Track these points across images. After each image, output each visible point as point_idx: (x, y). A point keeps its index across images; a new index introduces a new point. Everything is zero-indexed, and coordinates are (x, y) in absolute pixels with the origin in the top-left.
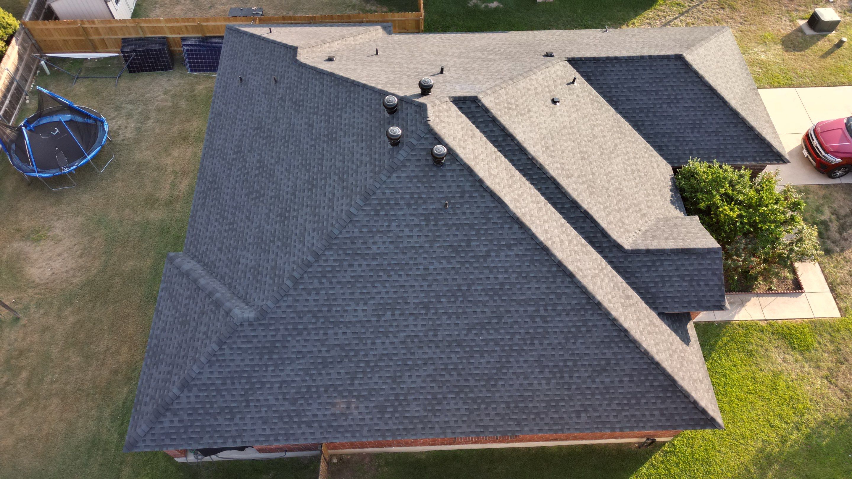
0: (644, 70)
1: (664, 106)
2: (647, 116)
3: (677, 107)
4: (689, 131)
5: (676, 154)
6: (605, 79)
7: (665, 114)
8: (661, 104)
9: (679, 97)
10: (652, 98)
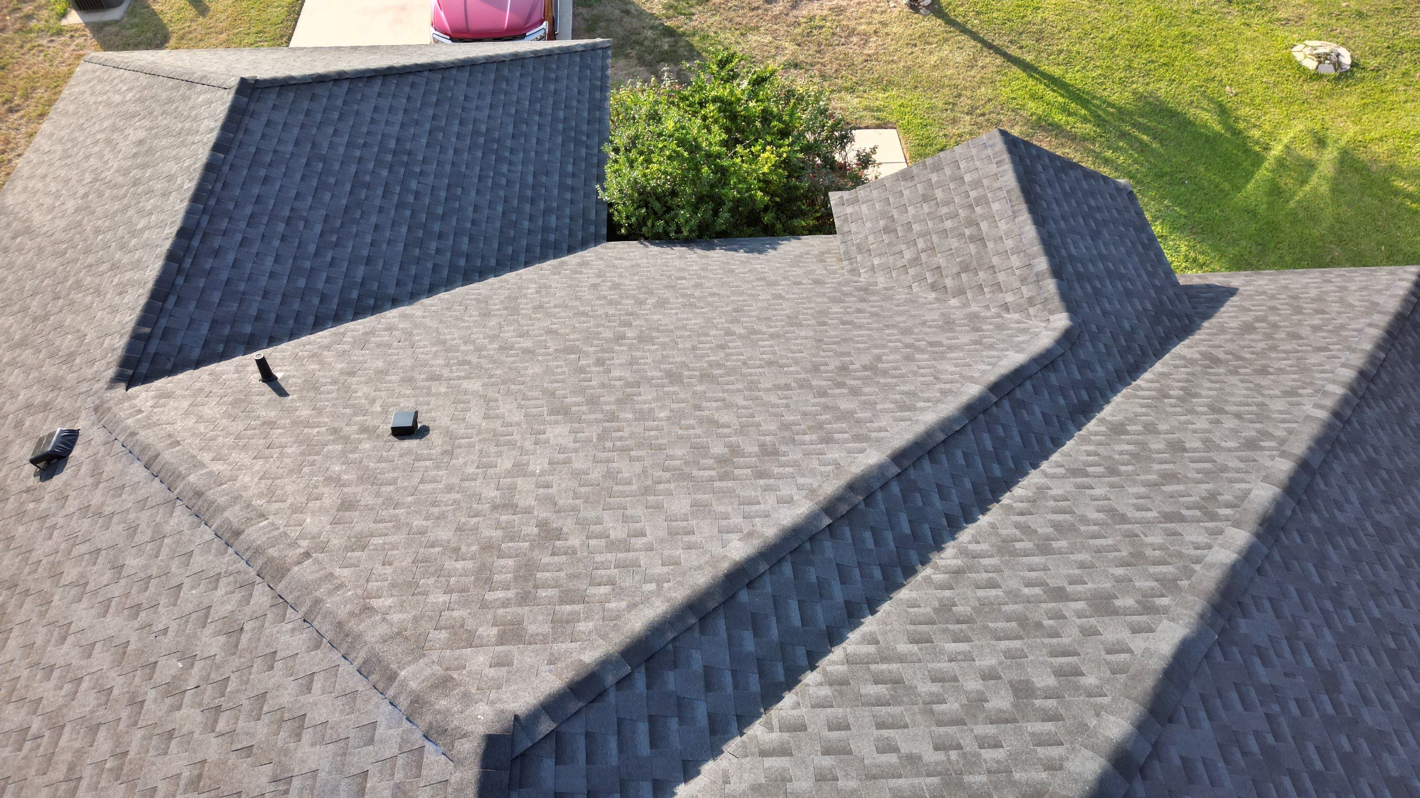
1: (414, 184)
2: (441, 236)
3: (425, 161)
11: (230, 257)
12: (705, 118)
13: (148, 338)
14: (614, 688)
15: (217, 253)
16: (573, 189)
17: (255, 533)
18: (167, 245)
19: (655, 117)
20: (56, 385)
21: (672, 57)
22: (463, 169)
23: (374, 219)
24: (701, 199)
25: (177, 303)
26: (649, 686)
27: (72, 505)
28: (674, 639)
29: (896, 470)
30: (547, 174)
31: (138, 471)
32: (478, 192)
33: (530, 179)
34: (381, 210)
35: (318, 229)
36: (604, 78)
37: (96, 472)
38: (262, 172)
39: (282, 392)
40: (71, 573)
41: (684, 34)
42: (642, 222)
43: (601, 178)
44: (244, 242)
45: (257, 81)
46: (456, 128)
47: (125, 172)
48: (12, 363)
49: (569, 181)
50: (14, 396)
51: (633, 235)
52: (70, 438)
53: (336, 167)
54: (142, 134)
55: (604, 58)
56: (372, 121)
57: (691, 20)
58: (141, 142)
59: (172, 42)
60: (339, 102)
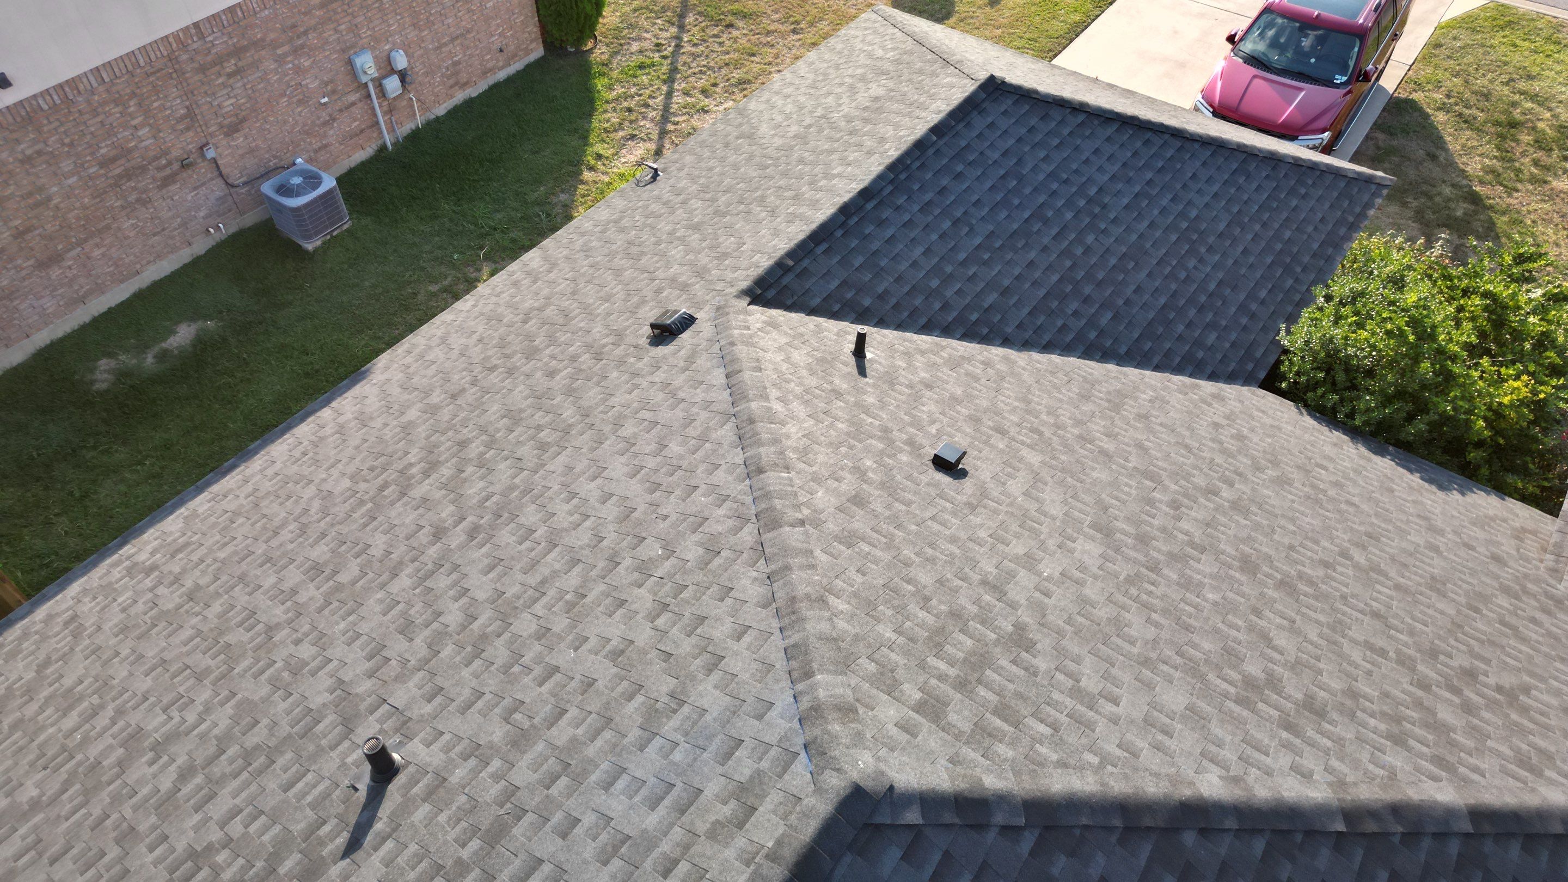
0: (959, 176)
1: (1090, 239)
2: (1087, 300)
3: (1114, 221)
4: (1192, 263)
5: (1233, 345)
6: (899, 279)
7: (1113, 261)
8: (1079, 240)
9: (1092, 191)
10: (1046, 240)
11: (889, 232)
12: (1460, 309)
13: (788, 270)
14: (997, 830)
15: (881, 223)
16: (1253, 316)
17: (774, 479)
18: (846, 197)
19: (1398, 282)
20: (701, 273)
21: (1461, 228)
22: (1148, 245)
23: (1032, 255)
24: (1401, 394)
25: (826, 252)
26: (1033, 853)
27: (659, 377)
28: (1086, 827)
29: (1468, 827)
30: (1234, 288)
31: (718, 376)
32: (1150, 275)
33: (1212, 286)
34: (1045, 249)
35: (978, 240)
36: (1362, 216)
37: (690, 360)
38: (960, 168)
39: (862, 371)
40: (629, 430)
41: (1491, 207)
42: (1313, 385)
43: (1292, 319)
44: (909, 224)
45: (1003, 83)
46: (1165, 202)
47: (849, 119)
48: (682, 240)
49: (1254, 307)
50: (668, 267)
51: (1294, 394)
52: (688, 322)
53: (1027, 191)
54: (881, 92)
55: (1375, 195)
56: (1087, 161)
57: (1510, 195)
58: (876, 99)
59: (952, 21)
60: (1066, 132)
